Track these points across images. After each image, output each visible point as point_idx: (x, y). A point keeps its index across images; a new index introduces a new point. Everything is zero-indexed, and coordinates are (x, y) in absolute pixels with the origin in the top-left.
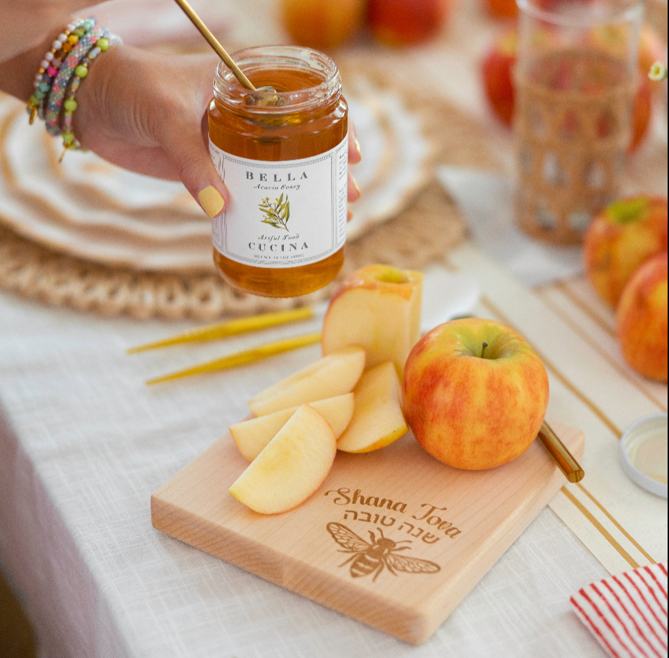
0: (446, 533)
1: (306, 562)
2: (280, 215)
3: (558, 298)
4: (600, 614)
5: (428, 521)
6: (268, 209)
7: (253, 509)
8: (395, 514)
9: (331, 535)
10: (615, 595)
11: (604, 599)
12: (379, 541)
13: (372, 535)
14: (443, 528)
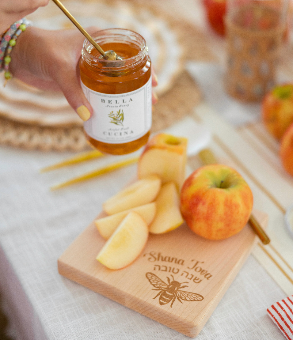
0: (205, 276)
1: (137, 296)
2: (119, 119)
3: (249, 133)
4: (283, 319)
5: (196, 270)
6: (113, 116)
7: (108, 267)
8: (179, 266)
9: (148, 280)
10: (289, 308)
11: (284, 311)
12: (172, 283)
13: (169, 280)
14: (203, 274)
